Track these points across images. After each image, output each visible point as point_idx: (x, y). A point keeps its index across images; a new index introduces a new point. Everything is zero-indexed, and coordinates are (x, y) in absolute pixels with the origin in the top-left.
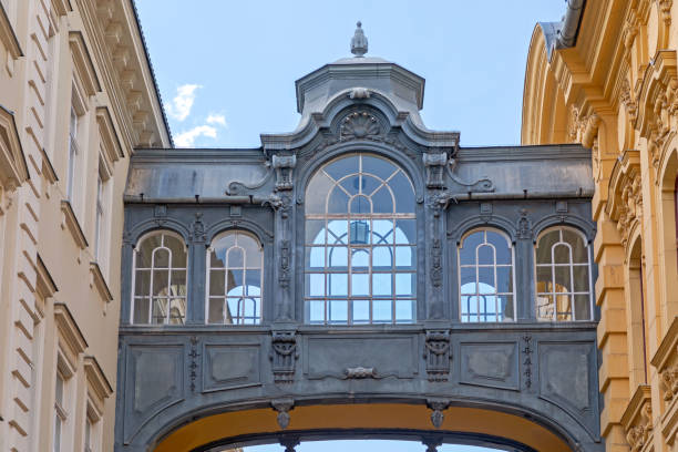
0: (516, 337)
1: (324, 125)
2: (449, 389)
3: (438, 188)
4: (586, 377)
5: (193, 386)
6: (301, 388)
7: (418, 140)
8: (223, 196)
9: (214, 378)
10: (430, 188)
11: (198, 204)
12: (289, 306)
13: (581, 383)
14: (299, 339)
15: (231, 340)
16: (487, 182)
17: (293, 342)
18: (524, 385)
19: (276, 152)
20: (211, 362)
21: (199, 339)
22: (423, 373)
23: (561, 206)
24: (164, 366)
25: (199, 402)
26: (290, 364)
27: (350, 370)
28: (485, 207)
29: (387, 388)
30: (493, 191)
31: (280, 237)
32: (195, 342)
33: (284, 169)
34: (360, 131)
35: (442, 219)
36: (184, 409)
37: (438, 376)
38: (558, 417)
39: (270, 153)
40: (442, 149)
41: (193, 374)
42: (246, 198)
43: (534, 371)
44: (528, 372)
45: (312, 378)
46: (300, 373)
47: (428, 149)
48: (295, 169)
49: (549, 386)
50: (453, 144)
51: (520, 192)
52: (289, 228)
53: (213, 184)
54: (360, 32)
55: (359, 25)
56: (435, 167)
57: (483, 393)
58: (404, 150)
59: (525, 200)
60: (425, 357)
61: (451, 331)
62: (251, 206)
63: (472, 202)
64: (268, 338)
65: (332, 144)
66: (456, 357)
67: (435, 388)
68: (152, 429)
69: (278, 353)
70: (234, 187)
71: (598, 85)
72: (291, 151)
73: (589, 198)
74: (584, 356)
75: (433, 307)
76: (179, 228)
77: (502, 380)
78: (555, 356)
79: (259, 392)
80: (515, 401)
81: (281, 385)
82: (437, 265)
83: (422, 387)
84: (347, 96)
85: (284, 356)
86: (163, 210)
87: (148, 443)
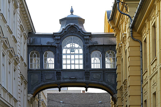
0: (102, 71)
1: (65, 31)
2: (89, 81)
3: (87, 43)
4: (114, 79)
5: (42, 80)
6: (62, 81)
7: (83, 34)
8: (46, 44)
9: (45, 79)
10: (86, 43)
11: (42, 46)
12: (59, 65)
13: (113, 80)
14: (61, 72)
15: (49, 72)
16: (96, 42)
17: (60, 72)
18: (103, 80)
19: (56, 36)
20: (45, 76)
21: (43, 72)
22: (84, 78)
23: (110, 47)
24: (36, 77)
25: (43, 83)
26: (60, 76)
27: (71, 78)
28: (96, 47)
29: (78, 81)
30: (97, 44)
31: (57, 52)
32: (42, 72)
33: (58, 39)
34: (72, 32)
35: (88, 49)
36: (40, 85)
37: (87, 79)
38: (109, 86)
39: (55, 36)
40: (88, 36)
41: (42, 78)
42: (50, 45)
43: (105, 77)
44: (104, 78)
45: (64, 79)
46: (62, 78)
47: (85, 36)
48: (60, 39)
49: (108, 81)
50: (90, 35)
51: (102, 44)
52: (59, 51)
53: (44, 42)
54: (72, 8)
55: (72, 7)
56: (87, 39)
57: (96, 82)
58: (81, 35)
59: (103, 45)
60: (85, 75)
61: (90, 70)
62: (52, 46)
63: (93, 46)
64: (55, 71)
65: (67, 34)
66: (90, 75)
67: (86, 81)
68: (34, 88)
69: (58, 75)
70: (48, 43)
71: (117, 26)
72: (59, 36)
73: (116, 45)
74: (114, 75)
75: (86, 66)
76: (38, 50)
77: (99, 79)
78: (109, 75)
79: (54, 82)
80: (101, 83)
81: (58, 80)
82: (87, 58)
83: (84, 80)
84: (70, 25)
85: (59, 75)
86: (35, 47)
87: (34, 91)
